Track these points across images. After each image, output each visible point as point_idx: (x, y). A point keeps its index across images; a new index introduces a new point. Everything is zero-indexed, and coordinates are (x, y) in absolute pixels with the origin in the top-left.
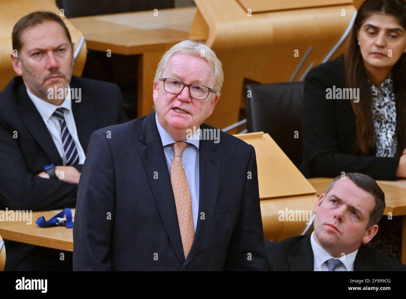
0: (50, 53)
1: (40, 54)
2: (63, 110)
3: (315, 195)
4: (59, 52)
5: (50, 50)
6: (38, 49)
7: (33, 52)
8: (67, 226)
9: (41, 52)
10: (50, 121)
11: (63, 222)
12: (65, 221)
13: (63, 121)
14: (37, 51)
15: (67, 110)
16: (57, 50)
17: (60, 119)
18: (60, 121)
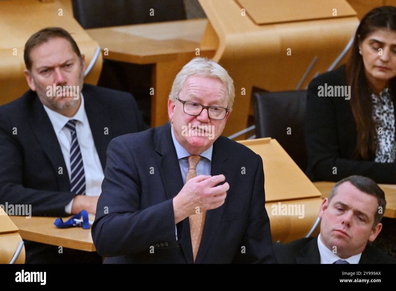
0: (57, 70)
1: (48, 72)
2: (75, 122)
3: (320, 198)
4: (66, 67)
5: (57, 67)
6: (45, 67)
7: (41, 70)
8: (84, 227)
9: (49, 70)
10: (62, 132)
11: (80, 223)
12: (81, 222)
13: (74, 133)
14: (45, 69)
15: (80, 123)
16: (65, 66)
17: (72, 131)
18: (72, 133)
